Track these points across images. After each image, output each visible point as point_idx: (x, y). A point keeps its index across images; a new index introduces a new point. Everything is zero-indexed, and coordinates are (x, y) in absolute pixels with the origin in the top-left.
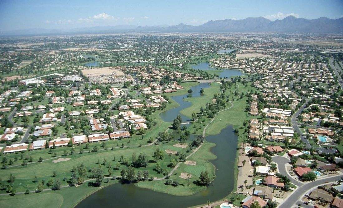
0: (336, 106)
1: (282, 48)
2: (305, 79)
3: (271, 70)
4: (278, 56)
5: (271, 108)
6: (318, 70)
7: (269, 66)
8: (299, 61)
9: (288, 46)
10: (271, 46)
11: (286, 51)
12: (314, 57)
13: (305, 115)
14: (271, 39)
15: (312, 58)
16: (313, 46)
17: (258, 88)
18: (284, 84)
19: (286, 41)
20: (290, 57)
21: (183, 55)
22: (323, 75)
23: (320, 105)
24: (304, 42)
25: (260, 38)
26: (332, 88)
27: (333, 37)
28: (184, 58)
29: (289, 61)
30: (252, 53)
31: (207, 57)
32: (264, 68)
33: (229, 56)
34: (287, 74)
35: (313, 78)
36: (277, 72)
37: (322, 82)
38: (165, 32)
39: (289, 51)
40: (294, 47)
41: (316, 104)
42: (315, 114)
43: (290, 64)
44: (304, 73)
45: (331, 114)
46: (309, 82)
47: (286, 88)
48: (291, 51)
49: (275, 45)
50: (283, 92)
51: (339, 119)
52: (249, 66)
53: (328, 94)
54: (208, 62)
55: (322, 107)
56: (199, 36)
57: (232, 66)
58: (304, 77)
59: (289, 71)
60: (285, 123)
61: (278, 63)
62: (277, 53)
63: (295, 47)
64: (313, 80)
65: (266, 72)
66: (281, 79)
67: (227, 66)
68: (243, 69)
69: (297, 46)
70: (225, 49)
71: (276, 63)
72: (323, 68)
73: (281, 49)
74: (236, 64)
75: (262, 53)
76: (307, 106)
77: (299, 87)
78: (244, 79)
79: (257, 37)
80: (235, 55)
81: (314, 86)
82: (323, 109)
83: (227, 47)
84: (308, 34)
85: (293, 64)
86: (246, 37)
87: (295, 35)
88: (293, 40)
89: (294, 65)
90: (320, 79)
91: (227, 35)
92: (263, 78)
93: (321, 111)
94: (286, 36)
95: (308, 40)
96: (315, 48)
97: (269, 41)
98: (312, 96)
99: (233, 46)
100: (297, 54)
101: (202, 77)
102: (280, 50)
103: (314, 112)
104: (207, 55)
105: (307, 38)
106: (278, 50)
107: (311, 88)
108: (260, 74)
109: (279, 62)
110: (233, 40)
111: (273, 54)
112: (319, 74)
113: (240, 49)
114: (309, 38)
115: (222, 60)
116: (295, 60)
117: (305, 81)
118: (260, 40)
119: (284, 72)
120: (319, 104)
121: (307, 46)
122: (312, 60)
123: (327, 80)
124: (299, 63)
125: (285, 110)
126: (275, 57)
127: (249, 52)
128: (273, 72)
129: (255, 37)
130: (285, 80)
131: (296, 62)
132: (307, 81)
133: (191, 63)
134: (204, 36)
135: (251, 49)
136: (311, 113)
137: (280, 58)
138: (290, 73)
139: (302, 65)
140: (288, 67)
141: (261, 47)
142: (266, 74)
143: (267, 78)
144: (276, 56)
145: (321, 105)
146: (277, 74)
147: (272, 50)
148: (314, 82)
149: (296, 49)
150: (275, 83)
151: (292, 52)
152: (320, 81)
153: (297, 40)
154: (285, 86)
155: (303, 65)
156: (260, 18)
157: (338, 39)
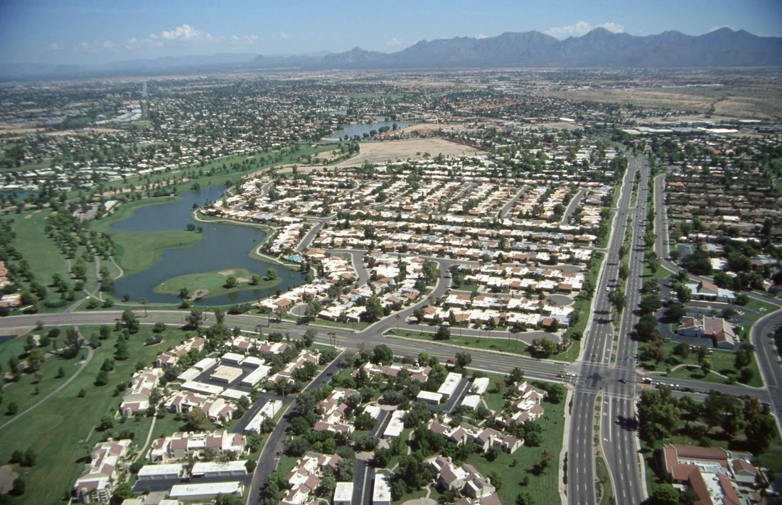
10: (511, 107)
24: (606, 93)
27: (686, 77)
39: (537, 126)
40: (566, 112)
48: (547, 125)
73: (522, 121)
99: (407, 109)
102: (515, 124)
106: (511, 123)
113: (415, 119)
121: (606, 106)
147: (493, 123)
149: (565, 119)
156: (532, 34)
157: (694, 83)
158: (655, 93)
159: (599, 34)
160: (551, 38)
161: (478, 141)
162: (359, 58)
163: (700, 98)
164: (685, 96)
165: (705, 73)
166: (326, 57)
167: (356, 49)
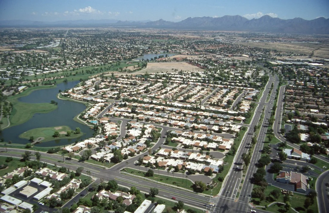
16: (270, 51)
24: (266, 44)
69: (252, 49)
73: (225, 55)
88: (257, 41)
118: (221, 40)
121: (264, 50)
156: (237, 16)
157: (306, 41)
158: (288, 45)
159: (266, 18)
160: (245, 19)
161: (202, 64)
162: (162, 24)
163: (308, 48)
164: (302, 47)
165: (312, 37)
166: (148, 23)
167: (161, 20)
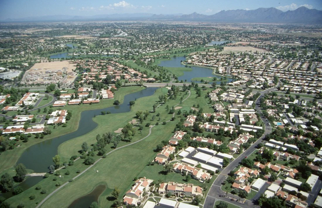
0: (308, 148)
1: (282, 41)
2: (285, 86)
3: (248, 70)
4: (272, 50)
5: (199, 148)
6: (308, 72)
7: (251, 64)
8: (291, 58)
9: (290, 38)
10: (272, 37)
11: (284, 44)
12: (313, 53)
13: (242, 173)
14: (277, 30)
15: (309, 54)
16: (317, 39)
17: (211, 102)
18: (251, 95)
19: (291, 32)
20: (283, 53)
21: (166, 47)
22: (313, 80)
23: (282, 143)
24: (309, 34)
25: (266, 28)
26: (316, 105)
28: (163, 51)
29: (279, 58)
30: (244, 46)
31: (190, 50)
32: (243, 67)
33: (216, 49)
34: (266, 77)
35: (297, 85)
36: (255, 74)
37: (307, 92)
38: (176, 21)
39: (287, 44)
40: (295, 40)
41: (277, 141)
42: (263, 166)
43: (278, 62)
44: (288, 77)
45: (291, 170)
46: (288, 92)
47: (251, 103)
48: (290, 44)
49: (276, 37)
50: (242, 110)
51: (301, 185)
52: (227, 64)
53: (306, 117)
54: (186, 57)
55: (285, 149)
56: (206, 25)
57: (207, 63)
58: (285, 83)
59: (273, 72)
60: (193, 192)
61: (265, 60)
62: (272, 46)
63: (297, 39)
64: (296, 88)
65: (242, 73)
66: (253, 85)
67: (202, 62)
68: (217, 67)
69: (300, 38)
70: (219, 40)
71: (262, 60)
72: (318, 69)
73: (279, 42)
74: (215, 59)
75: (256, 47)
76: (259, 147)
77: (269, 102)
78: (206, 83)
79: (264, 27)
80: (223, 48)
81: (292, 100)
82: (282, 156)
83: (223, 38)
84: (319, 25)
85: (282, 62)
86: (251, 28)
87: (304, 27)
88: (299, 32)
89: (284, 63)
90: (305, 88)
91: (234, 25)
92: (230, 84)
93: (278, 158)
94: (294, 26)
95: (316, 32)
96: (319, 41)
97: (272, 33)
98: (280, 120)
99: (231, 36)
100: (294, 49)
101: (154, 80)
102: (277, 43)
103: (264, 164)
104: (193, 47)
105: (316, 30)
106: (275, 43)
107: (287, 103)
108: (233, 75)
109: (267, 59)
110: (236, 30)
111: (267, 48)
112: (307, 79)
113: (236, 40)
114: (317, 30)
115: (203, 55)
116: (288, 56)
117: (284, 90)
118: (264, 31)
119: (264, 74)
120: (282, 141)
121: (311, 39)
122: (308, 58)
123: (314, 90)
124: (291, 61)
125: (220, 154)
126: (267, 52)
127: (241, 45)
128: (250, 73)
129: (261, 27)
130: (258, 87)
131: (288, 59)
132: (286, 90)
133: (164, 58)
134: (211, 25)
135: (247, 41)
136: (259, 164)
137: (271, 53)
138: (271, 76)
139: (293, 65)
140: (273, 66)
141: (260, 39)
142: (239, 76)
143: (237, 82)
144: (270, 50)
145: (284, 143)
146: (254, 77)
147: (268, 43)
148: (296, 91)
149: (297, 43)
150: (241, 93)
151: (290, 46)
152: (304, 92)
153: (304, 31)
154: (251, 99)
155: (294, 63)
162: (196, 17)
166: (182, 16)
